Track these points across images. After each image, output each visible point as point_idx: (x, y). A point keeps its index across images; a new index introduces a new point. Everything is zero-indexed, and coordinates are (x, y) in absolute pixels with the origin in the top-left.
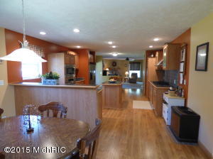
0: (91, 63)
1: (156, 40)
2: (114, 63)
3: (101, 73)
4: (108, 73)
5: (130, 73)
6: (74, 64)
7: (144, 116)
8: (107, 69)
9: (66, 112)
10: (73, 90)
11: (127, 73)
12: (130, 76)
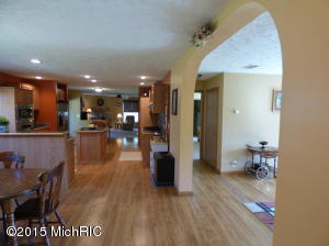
0: (60, 102)
1: (143, 78)
2: (99, 101)
3: (79, 116)
4: (89, 116)
5: (124, 116)
6: (31, 103)
7: (130, 167)
8: (89, 110)
9: (23, 162)
10: (31, 140)
11: (119, 116)
12: (124, 121)
